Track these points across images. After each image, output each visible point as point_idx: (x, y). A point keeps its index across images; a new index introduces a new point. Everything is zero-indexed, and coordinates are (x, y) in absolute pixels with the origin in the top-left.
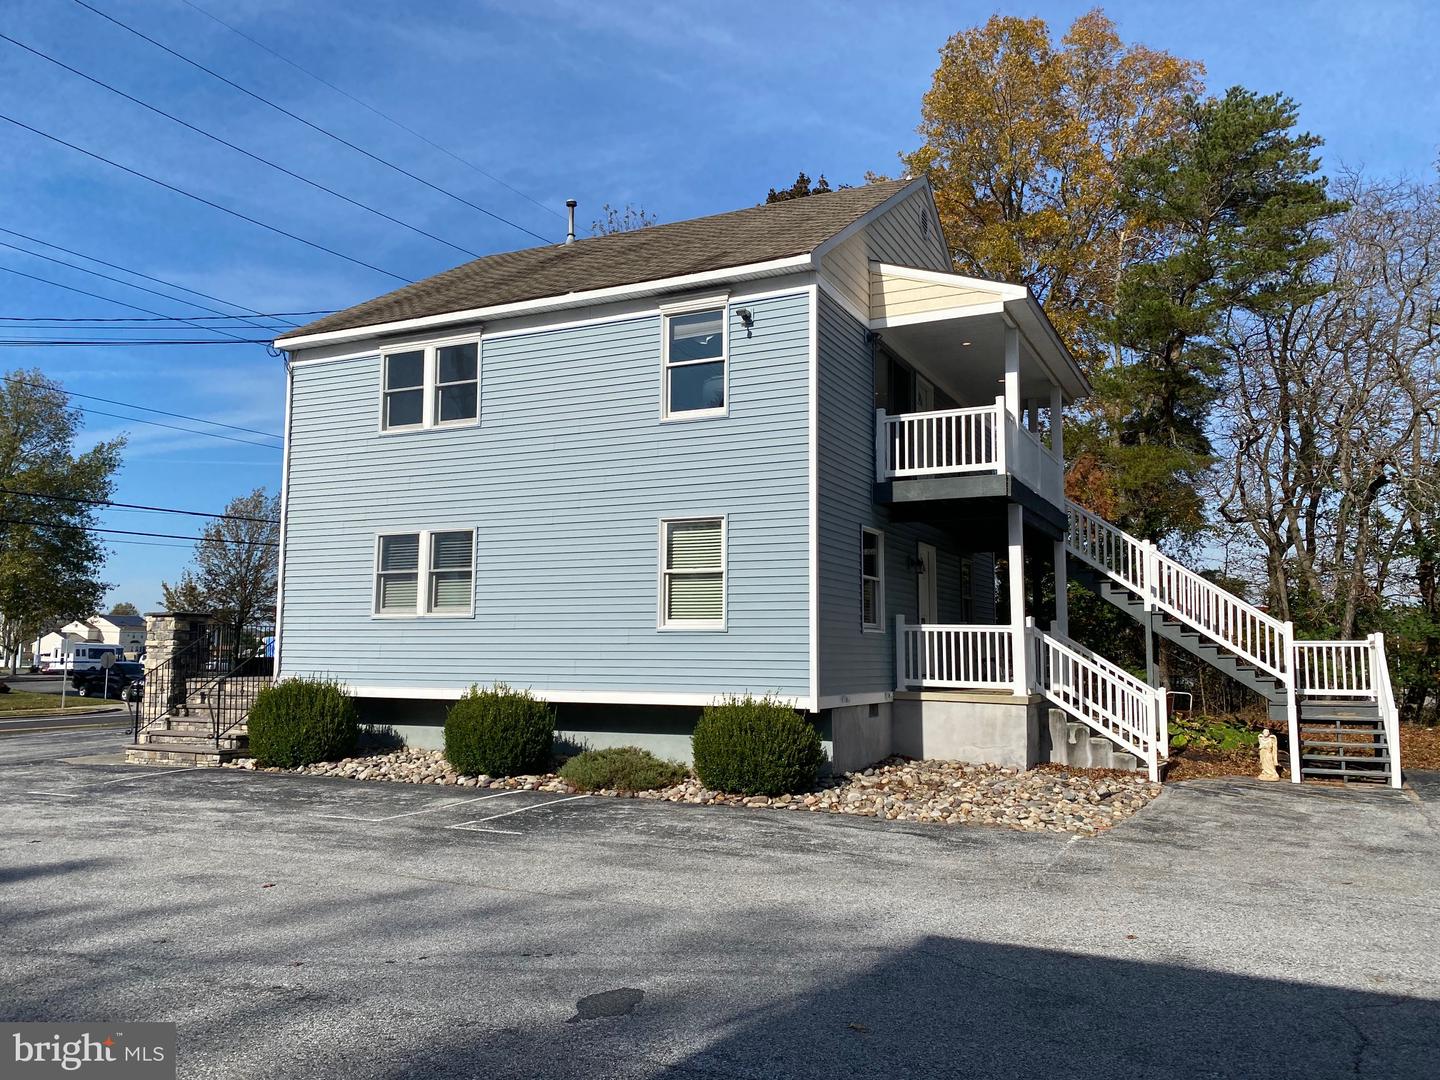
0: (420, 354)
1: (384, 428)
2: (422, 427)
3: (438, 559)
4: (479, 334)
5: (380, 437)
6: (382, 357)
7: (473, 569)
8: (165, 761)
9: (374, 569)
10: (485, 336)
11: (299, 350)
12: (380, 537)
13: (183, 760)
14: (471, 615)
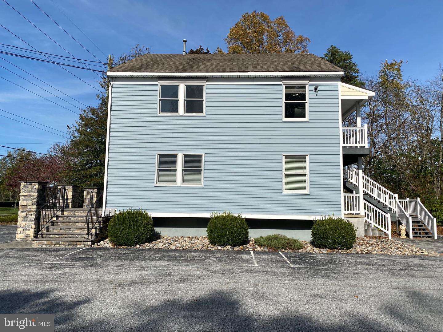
0: (177, 86)
1: (159, 113)
2: (178, 114)
3: (186, 164)
4: (206, 82)
5: (158, 116)
6: (159, 85)
7: (203, 168)
8: (58, 245)
9: (156, 167)
10: (208, 83)
11: (116, 78)
12: (158, 155)
13: (69, 245)
14: (202, 186)
